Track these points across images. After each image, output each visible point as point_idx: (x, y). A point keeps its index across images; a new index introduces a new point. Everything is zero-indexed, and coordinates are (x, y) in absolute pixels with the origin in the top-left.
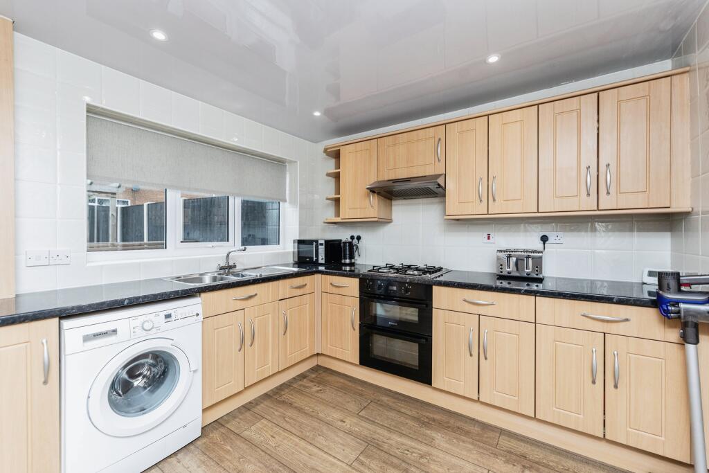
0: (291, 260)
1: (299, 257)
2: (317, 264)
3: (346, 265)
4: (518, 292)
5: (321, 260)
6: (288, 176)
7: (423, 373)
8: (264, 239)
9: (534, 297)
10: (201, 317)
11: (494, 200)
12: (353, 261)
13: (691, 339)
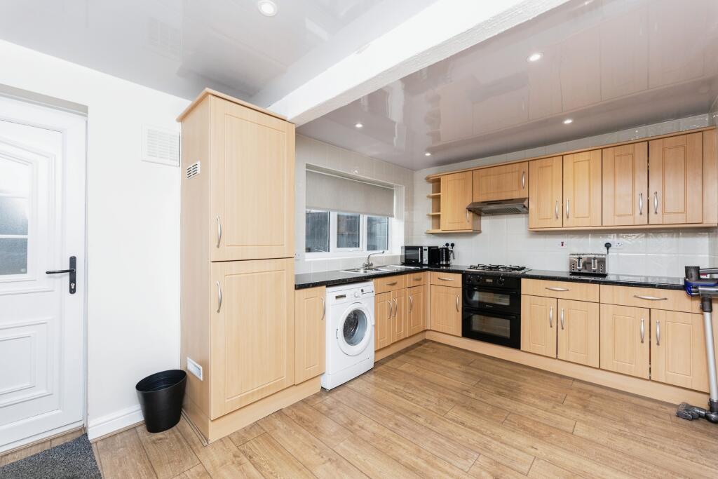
0: (399, 262)
1: (406, 260)
2: (421, 264)
3: (443, 265)
4: (587, 282)
5: (426, 260)
6: (395, 197)
7: (513, 341)
8: (374, 246)
9: (598, 285)
10: (374, 293)
11: (568, 217)
12: (449, 263)
13: (707, 309)
